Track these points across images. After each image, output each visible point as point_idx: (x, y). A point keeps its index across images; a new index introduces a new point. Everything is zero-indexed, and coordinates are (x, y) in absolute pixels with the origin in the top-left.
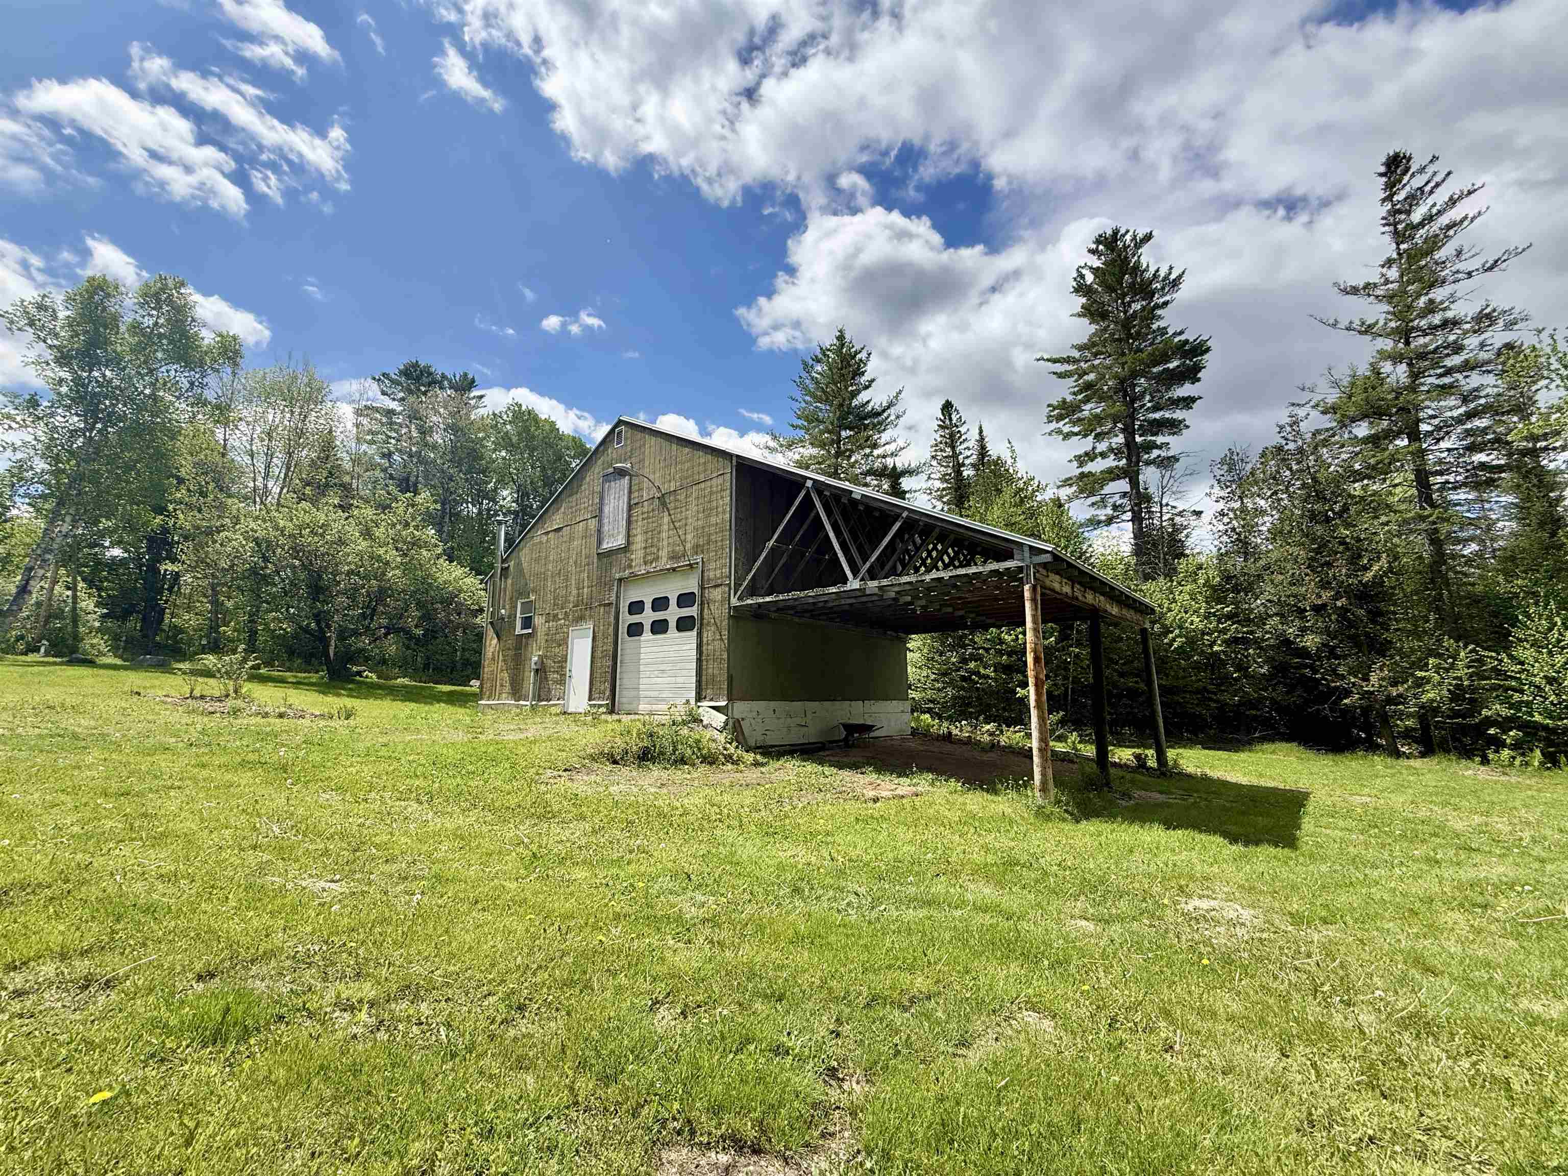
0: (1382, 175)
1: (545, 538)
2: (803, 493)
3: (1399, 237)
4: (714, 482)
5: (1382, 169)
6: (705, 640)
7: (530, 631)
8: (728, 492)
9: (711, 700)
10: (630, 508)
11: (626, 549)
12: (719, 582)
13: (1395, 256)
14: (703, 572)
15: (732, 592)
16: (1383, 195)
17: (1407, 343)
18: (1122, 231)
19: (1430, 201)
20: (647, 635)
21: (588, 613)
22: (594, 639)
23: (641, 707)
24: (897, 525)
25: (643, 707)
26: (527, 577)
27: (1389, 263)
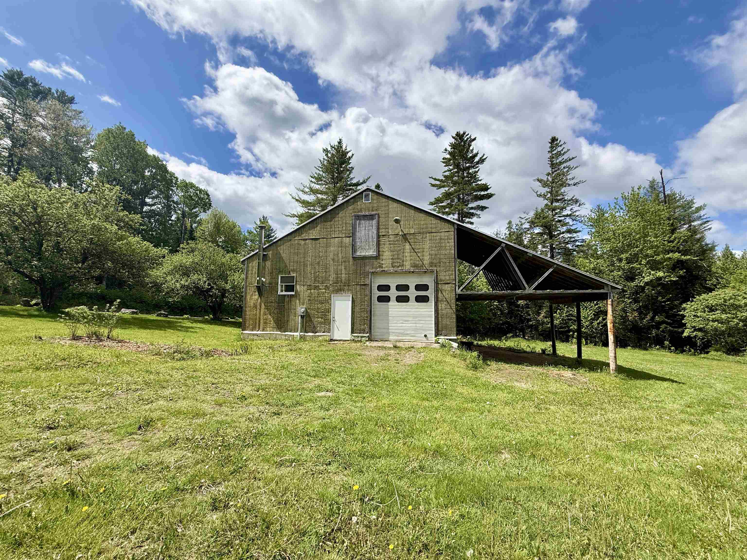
0: (550, 143)
1: (303, 242)
2: (499, 249)
3: (553, 165)
4: (442, 234)
5: (550, 141)
6: (440, 308)
7: (293, 293)
8: (453, 241)
9: (446, 336)
10: (378, 237)
11: (377, 257)
12: (448, 282)
13: (550, 172)
14: (437, 276)
15: (457, 287)
16: (549, 150)
17: (552, 204)
18: (466, 134)
19: (563, 157)
20: (393, 303)
21: (346, 288)
22: (353, 301)
23: (391, 337)
24: (551, 270)
25: (391, 338)
26: (287, 262)
27: (548, 174)
